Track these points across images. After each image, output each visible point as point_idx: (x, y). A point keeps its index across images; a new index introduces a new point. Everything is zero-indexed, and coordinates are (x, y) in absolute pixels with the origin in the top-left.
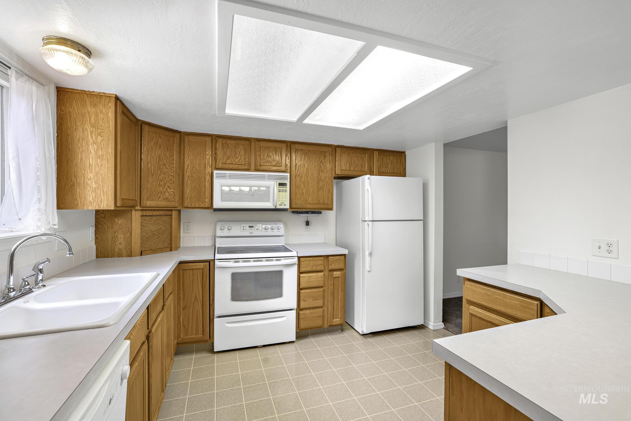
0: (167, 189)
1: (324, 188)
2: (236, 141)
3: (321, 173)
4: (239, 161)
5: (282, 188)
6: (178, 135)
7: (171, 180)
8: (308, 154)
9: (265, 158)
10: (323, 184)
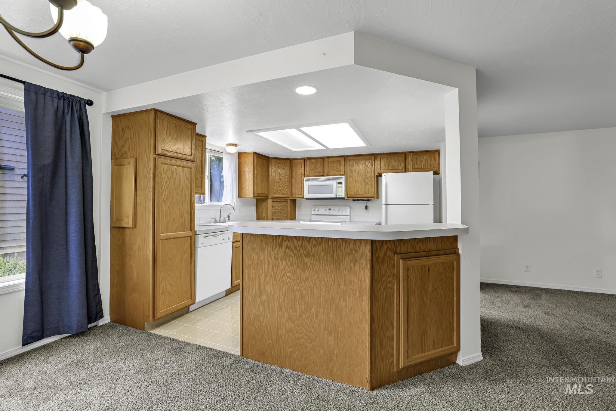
0: (283, 189)
1: (369, 183)
2: (316, 160)
3: (367, 173)
4: (318, 171)
5: (340, 185)
6: (289, 161)
7: (285, 184)
8: (358, 162)
9: (332, 167)
10: (368, 181)
